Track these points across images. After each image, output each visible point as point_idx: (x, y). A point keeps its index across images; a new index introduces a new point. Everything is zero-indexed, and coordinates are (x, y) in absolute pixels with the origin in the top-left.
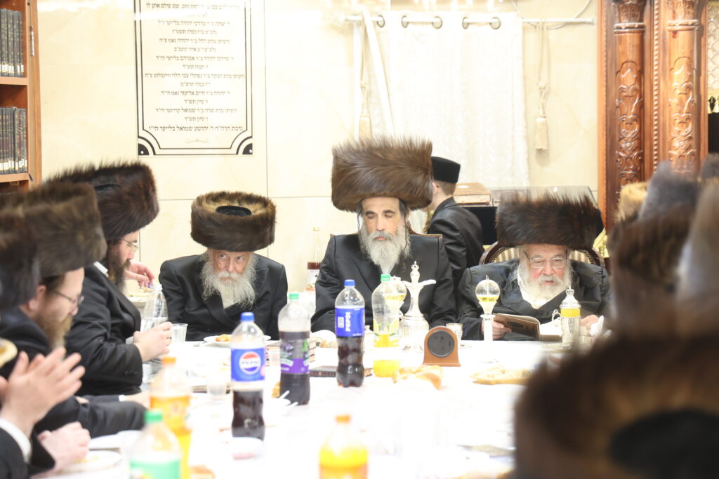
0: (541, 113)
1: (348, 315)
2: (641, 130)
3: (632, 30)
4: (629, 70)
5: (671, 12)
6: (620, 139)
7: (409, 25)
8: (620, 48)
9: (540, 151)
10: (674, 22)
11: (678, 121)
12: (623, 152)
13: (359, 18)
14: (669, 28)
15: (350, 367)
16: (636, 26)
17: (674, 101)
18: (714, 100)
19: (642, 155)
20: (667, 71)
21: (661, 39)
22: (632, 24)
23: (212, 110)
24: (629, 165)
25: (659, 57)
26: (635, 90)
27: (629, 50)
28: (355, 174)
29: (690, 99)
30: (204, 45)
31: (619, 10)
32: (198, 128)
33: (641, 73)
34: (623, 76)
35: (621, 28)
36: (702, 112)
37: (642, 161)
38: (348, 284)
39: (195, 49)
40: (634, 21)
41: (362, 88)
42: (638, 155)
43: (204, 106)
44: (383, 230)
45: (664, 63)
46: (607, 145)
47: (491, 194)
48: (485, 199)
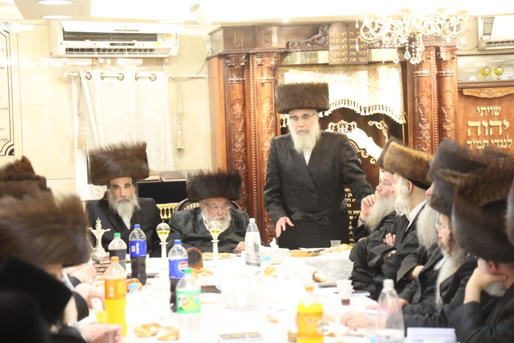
0: (180, 128)
1: (138, 245)
2: (245, 138)
3: (239, 82)
4: (238, 104)
5: (260, 73)
6: (235, 142)
7: (105, 79)
8: (233, 92)
9: (180, 150)
10: (261, 78)
11: (266, 132)
12: (237, 149)
13: (76, 74)
14: (259, 81)
15: (139, 274)
16: (241, 80)
17: (264, 121)
18: (283, 120)
19: (246, 151)
20: (259, 105)
21: (255, 87)
22: (239, 79)
24: (240, 156)
25: (254, 97)
26: (242, 115)
27: (237, 93)
28: (108, 165)
29: (272, 120)
31: (231, 71)
33: (244, 106)
34: (235, 107)
35: (233, 81)
36: (278, 127)
37: (246, 154)
38: (136, 227)
40: (240, 77)
41: (79, 115)
44: (125, 196)
45: (257, 100)
46: (226, 146)
47: (160, 174)
48: (157, 177)
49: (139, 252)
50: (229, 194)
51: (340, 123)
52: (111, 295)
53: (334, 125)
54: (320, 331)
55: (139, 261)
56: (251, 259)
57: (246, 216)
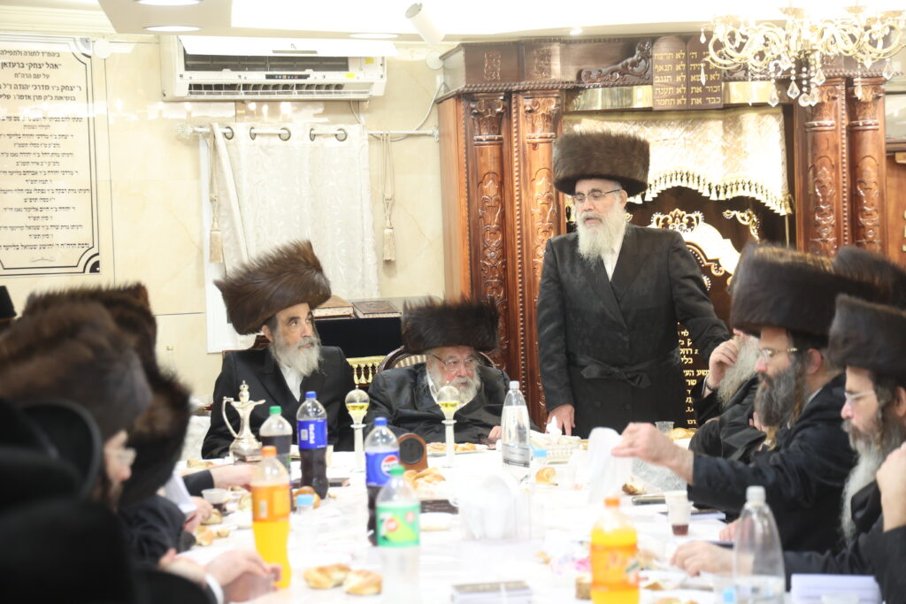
0: (388, 225)
2: (504, 240)
3: (492, 142)
4: (491, 181)
5: (530, 125)
6: (485, 249)
7: (257, 137)
8: (482, 160)
9: (388, 262)
10: (532, 135)
11: (541, 230)
12: (489, 261)
13: (207, 130)
14: (529, 140)
16: (496, 138)
17: (537, 211)
19: (505, 263)
20: (528, 181)
21: (521, 150)
22: (492, 136)
23: (57, 227)
24: (494, 274)
25: (520, 168)
26: (498, 200)
27: (489, 160)
29: (551, 209)
30: (47, 158)
31: (479, 123)
32: (43, 247)
33: (501, 184)
34: (485, 187)
35: (481, 140)
36: (562, 221)
37: (505, 270)
39: (38, 164)
40: (494, 133)
41: (211, 201)
42: (503, 264)
43: (49, 223)
45: (525, 174)
46: (470, 255)
47: (354, 306)
48: (348, 311)
49: (315, 440)
50: (480, 339)
51: (673, 213)
52: (264, 514)
53: (662, 217)
54: (631, 577)
55: (316, 457)
56: (513, 453)
57: (505, 380)
